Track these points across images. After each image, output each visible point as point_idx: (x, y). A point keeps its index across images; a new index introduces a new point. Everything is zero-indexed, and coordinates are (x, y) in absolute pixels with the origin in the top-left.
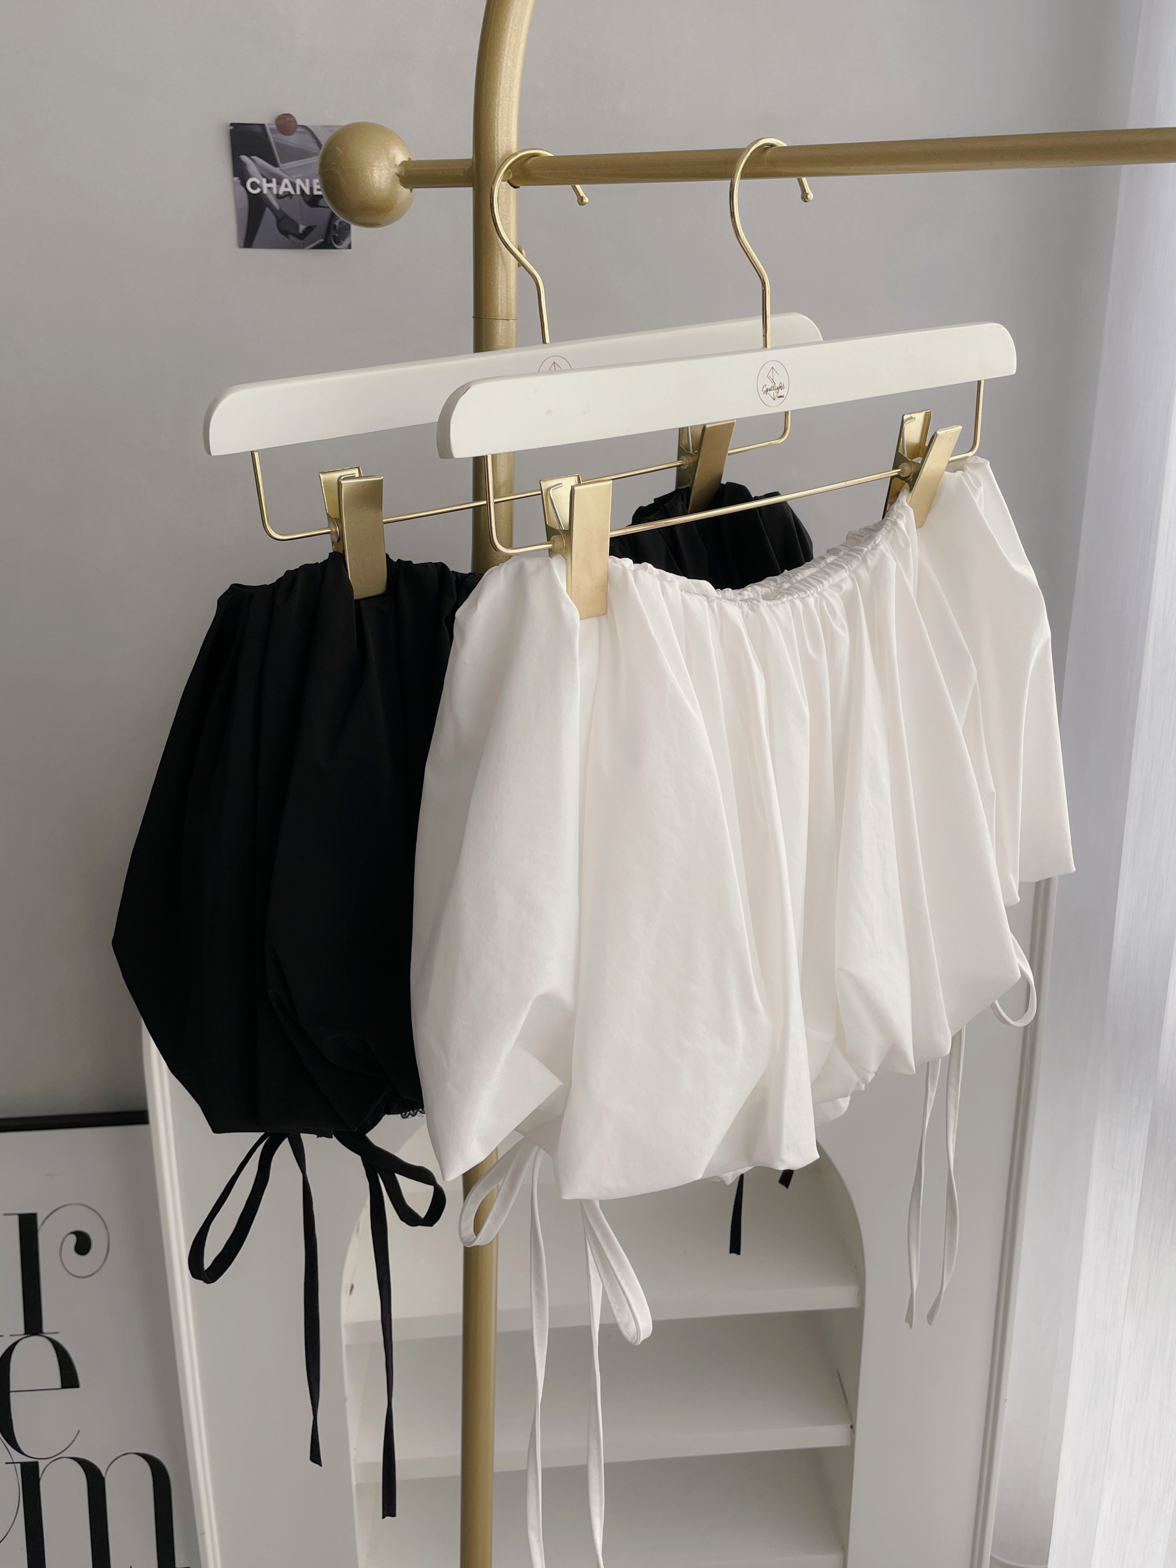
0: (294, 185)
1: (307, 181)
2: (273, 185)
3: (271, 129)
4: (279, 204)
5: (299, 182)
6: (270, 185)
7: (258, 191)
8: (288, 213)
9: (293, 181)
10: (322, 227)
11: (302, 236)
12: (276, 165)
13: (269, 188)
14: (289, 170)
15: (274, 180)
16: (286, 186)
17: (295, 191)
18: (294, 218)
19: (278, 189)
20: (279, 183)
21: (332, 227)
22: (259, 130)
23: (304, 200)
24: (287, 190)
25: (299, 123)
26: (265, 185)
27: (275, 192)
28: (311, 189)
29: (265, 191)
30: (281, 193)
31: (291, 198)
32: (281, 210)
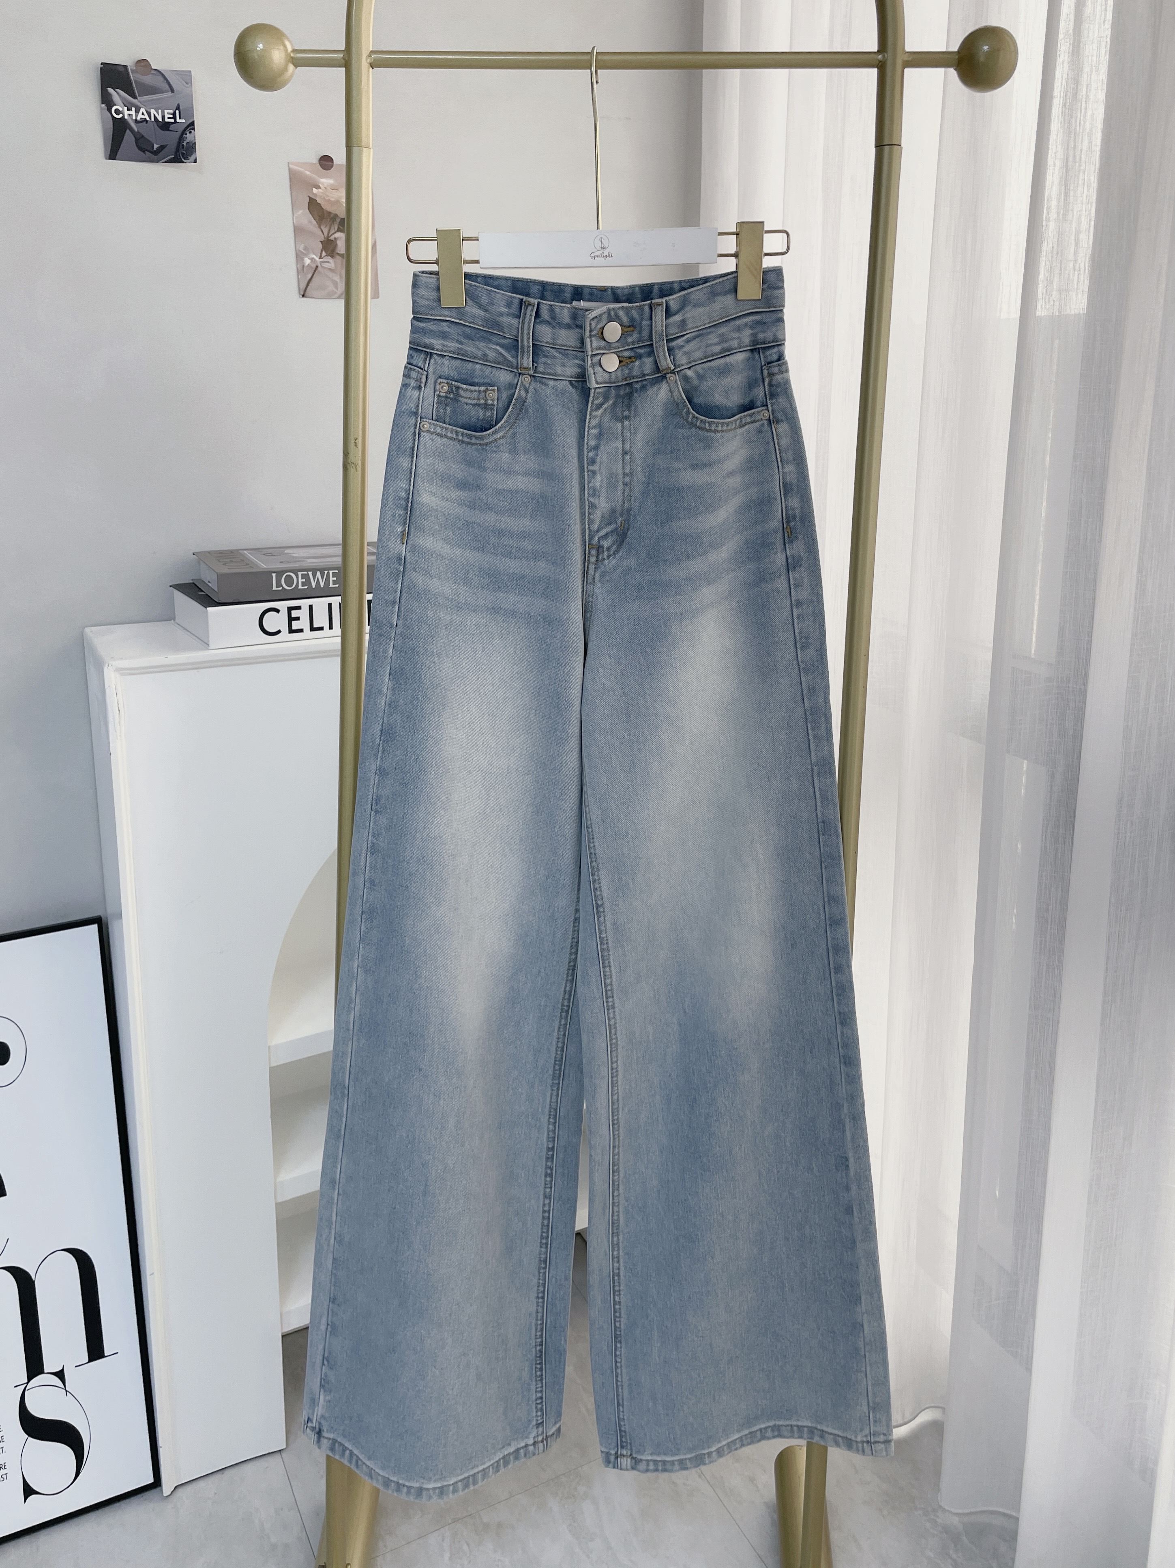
0: (149, 114)
1: (160, 111)
2: (133, 112)
3: (131, 70)
4: (136, 126)
5: (153, 112)
6: (130, 112)
7: (120, 116)
8: (145, 135)
9: (148, 110)
10: (172, 146)
11: (156, 153)
12: (135, 98)
13: (129, 115)
14: (146, 101)
15: (133, 109)
16: (143, 114)
17: (150, 119)
18: (150, 139)
19: (136, 116)
20: (137, 112)
21: (181, 146)
22: (122, 69)
23: (158, 125)
24: (143, 117)
25: (153, 68)
26: (126, 113)
27: (134, 118)
28: (163, 117)
29: (126, 117)
30: (138, 118)
31: (147, 123)
32: (138, 132)
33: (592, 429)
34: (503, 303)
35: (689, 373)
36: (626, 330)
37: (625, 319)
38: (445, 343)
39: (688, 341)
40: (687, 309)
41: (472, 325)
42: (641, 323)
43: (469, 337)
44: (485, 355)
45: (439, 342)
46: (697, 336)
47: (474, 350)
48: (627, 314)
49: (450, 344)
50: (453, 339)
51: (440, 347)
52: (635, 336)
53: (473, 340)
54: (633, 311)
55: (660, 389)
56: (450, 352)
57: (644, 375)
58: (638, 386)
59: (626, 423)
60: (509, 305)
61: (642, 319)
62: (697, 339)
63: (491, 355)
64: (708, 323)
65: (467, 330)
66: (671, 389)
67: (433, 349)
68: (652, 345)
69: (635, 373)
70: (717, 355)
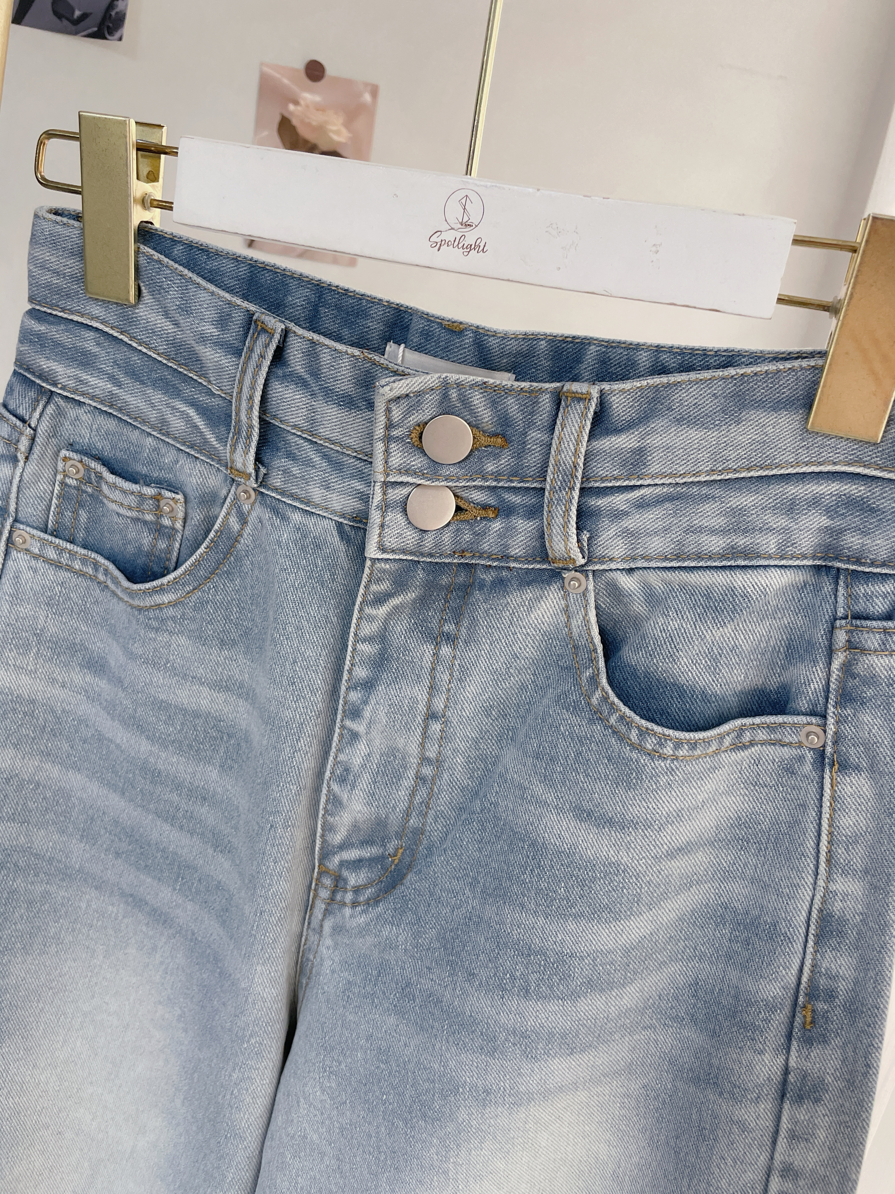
33: (364, 640)
34: (210, 314)
35: (627, 582)
36: (484, 440)
37: (486, 415)
38: (84, 376)
39: (642, 505)
40: (657, 424)
41: (144, 350)
42: (525, 434)
43: (133, 374)
44: (164, 422)
45: (71, 372)
46: (670, 498)
47: (142, 405)
48: (494, 404)
49: (93, 381)
50: (101, 371)
51: (71, 383)
52: (505, 460)
53: (142, 383)
54: (510, 401)
55: (539, 599)
56: (93, 398)
57: (506, 557)
58: (488, 577)
59: (446, 650)
60: (222, 321)
61: (530, 424)
62: (667, 505)
63: (177, 424)
64: (708, 473)
65: (135, 358)
66: (567, 606)
67: (55, 384)
68: (543, 489)
69: (485, 547)
70: (710, 558)
